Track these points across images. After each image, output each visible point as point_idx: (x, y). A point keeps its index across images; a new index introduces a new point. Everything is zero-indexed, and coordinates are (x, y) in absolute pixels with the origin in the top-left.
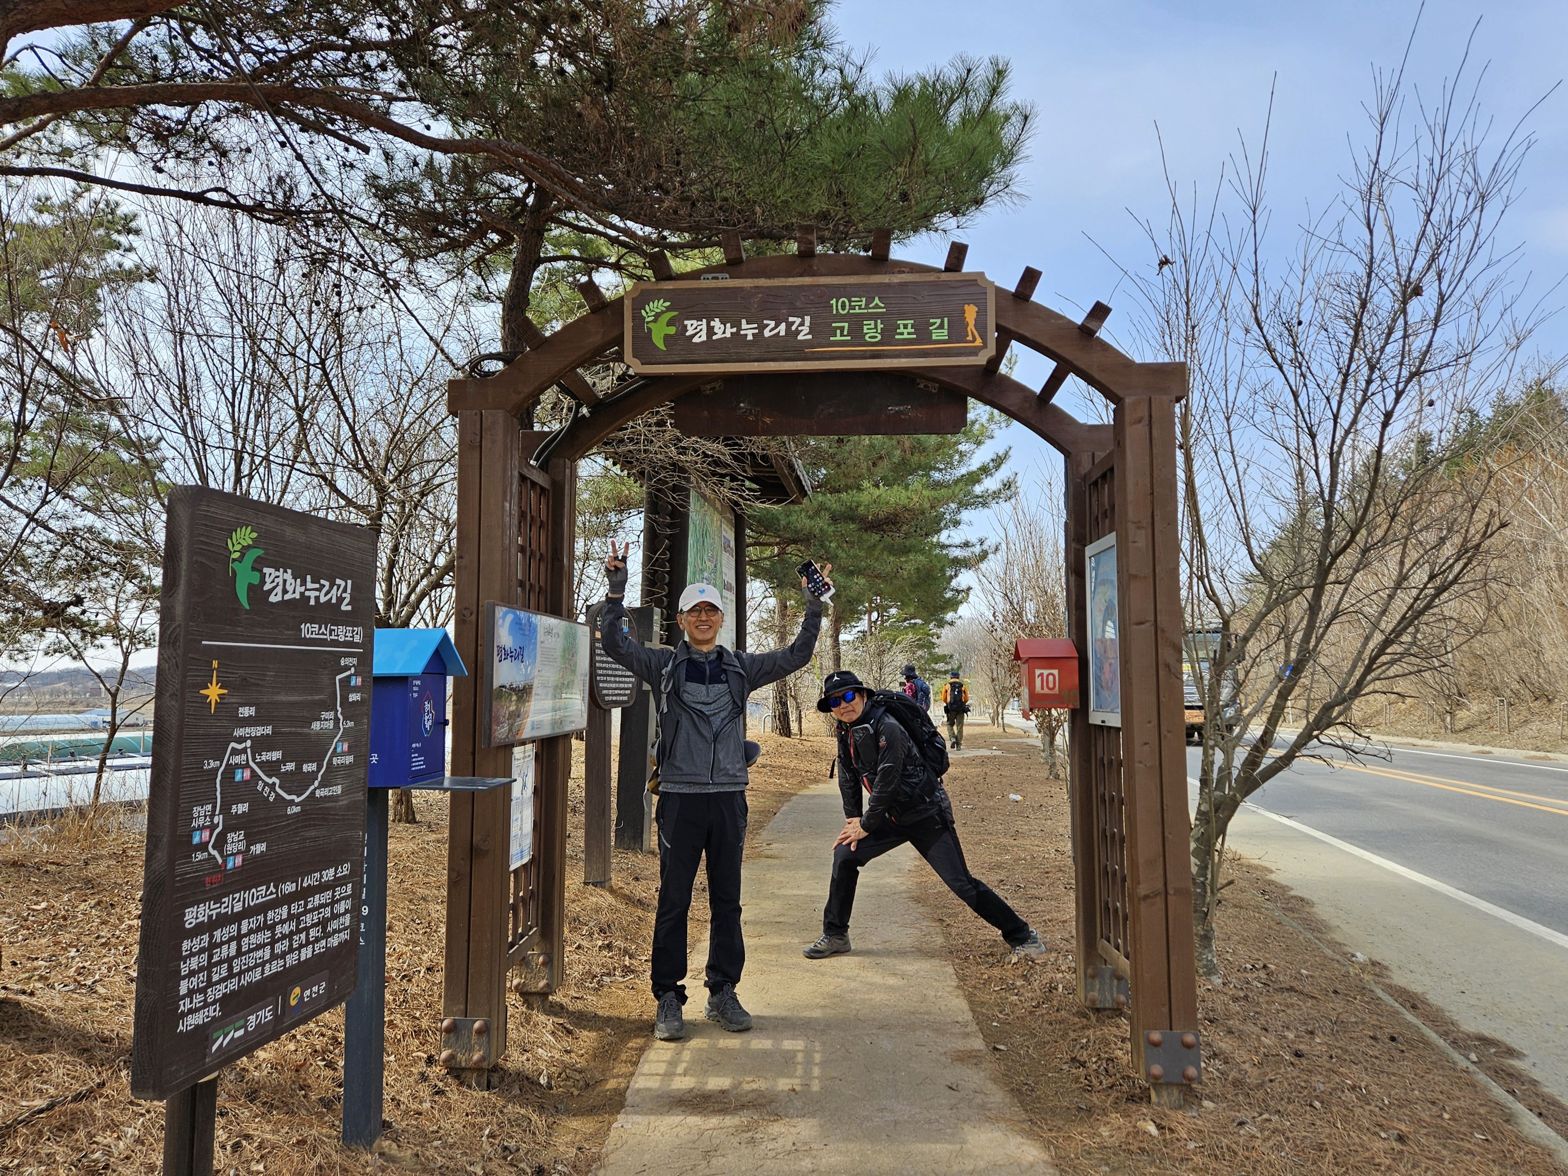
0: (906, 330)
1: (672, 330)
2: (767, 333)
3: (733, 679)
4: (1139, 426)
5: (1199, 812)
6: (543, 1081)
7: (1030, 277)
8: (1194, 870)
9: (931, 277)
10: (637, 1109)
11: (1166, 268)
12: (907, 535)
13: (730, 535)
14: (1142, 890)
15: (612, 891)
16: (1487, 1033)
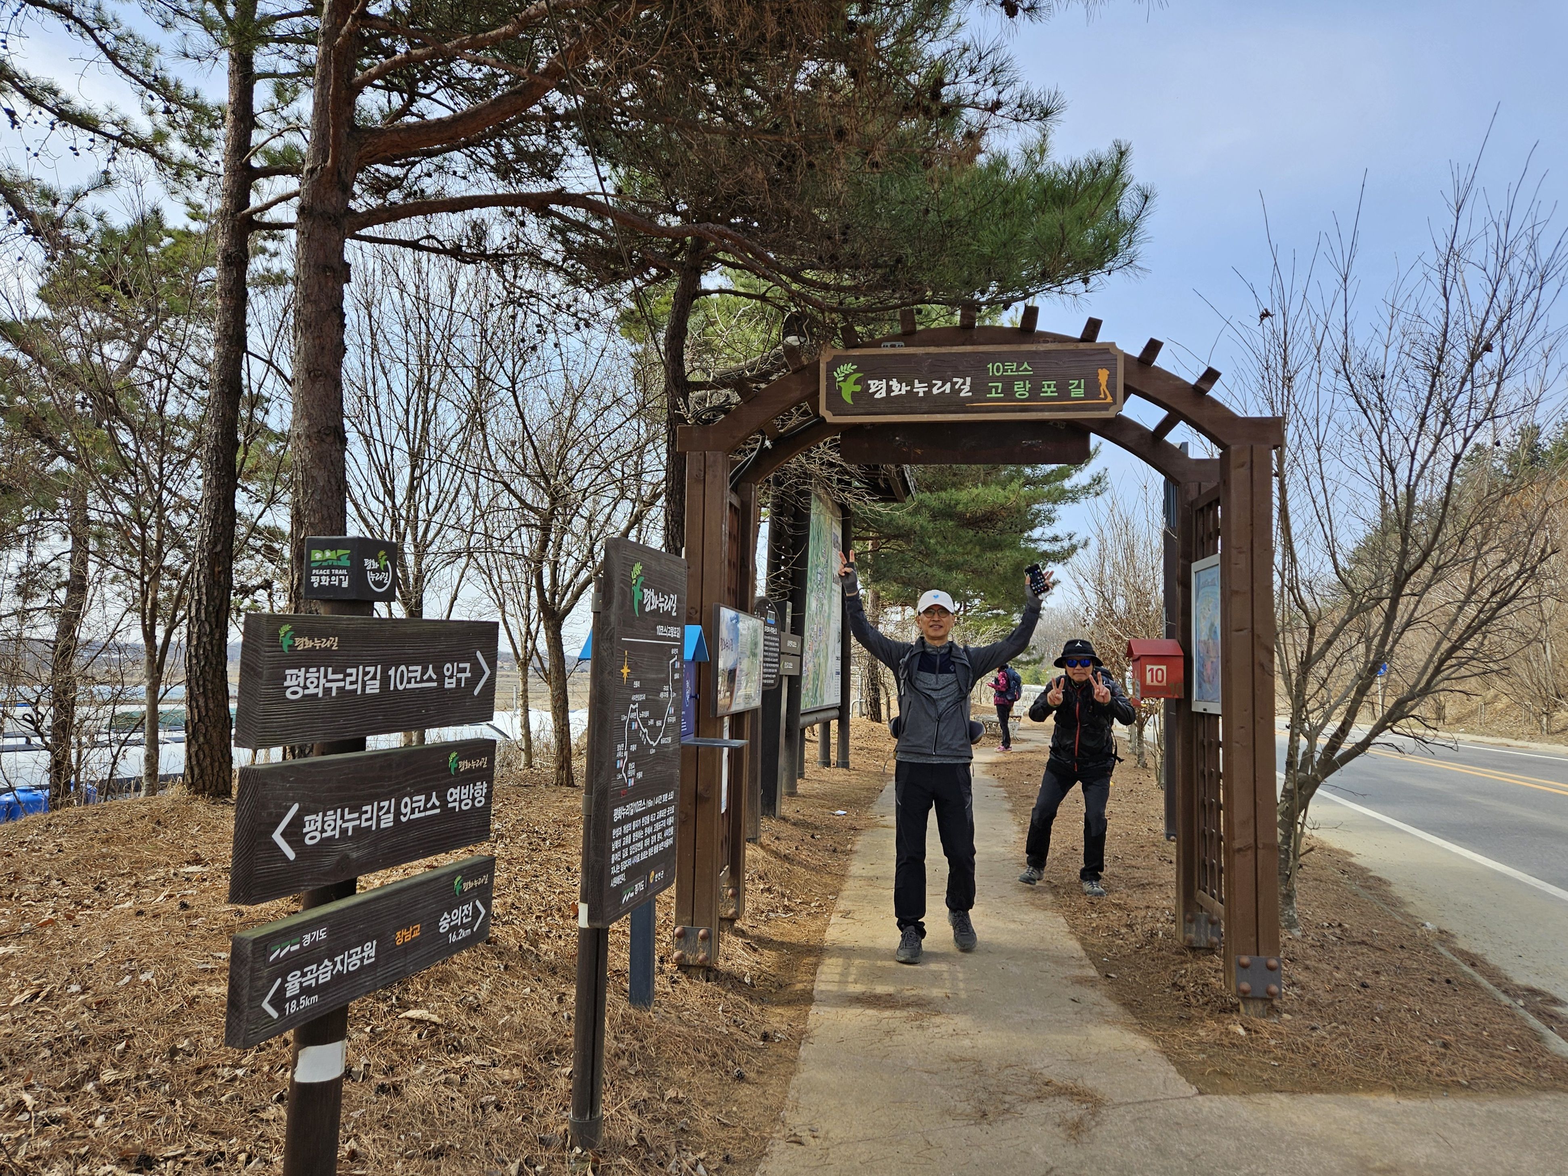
0: (1049, 390)
1: (858, 388)
2: (935, 391)
3: (959, 669)
4: (1242, 470)
5: (1285, 789)
6: (747, 980)
7: (1153, 347)
8: (1280, 839)
9: (1071, 346)
10: (824, 1002)
11: (1266, 321)
12: (1002, 532)
13: (838, 531)
14: (1237, 844)
15: (762, 847)
16: (1535, 985)
